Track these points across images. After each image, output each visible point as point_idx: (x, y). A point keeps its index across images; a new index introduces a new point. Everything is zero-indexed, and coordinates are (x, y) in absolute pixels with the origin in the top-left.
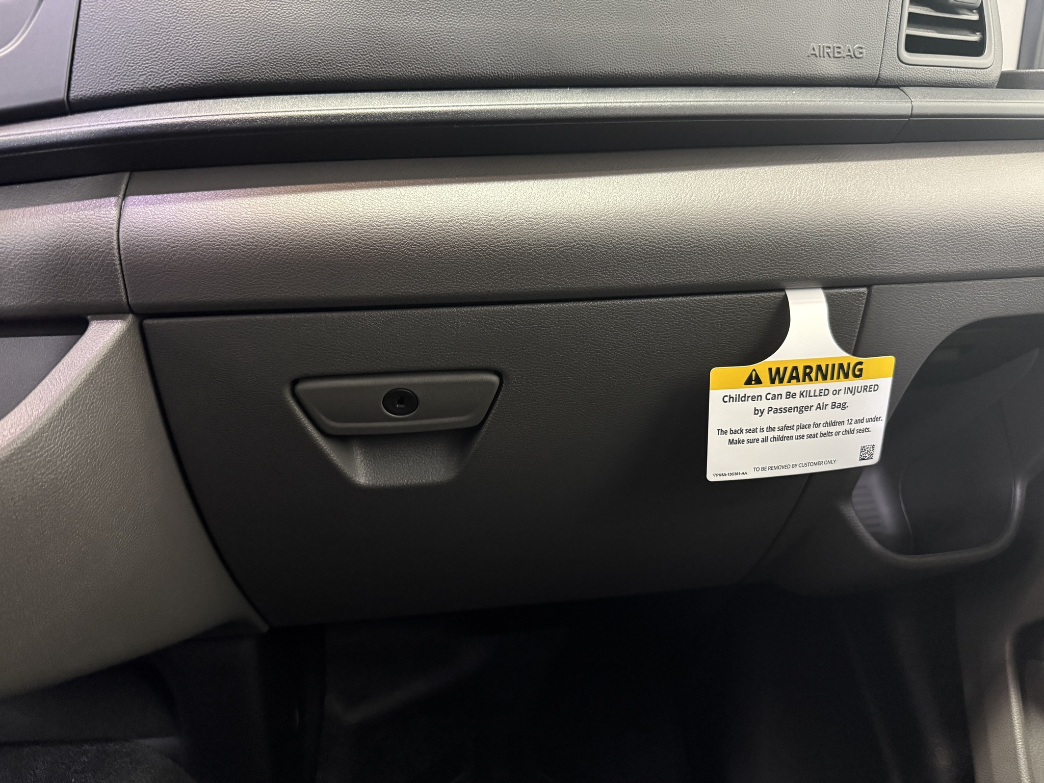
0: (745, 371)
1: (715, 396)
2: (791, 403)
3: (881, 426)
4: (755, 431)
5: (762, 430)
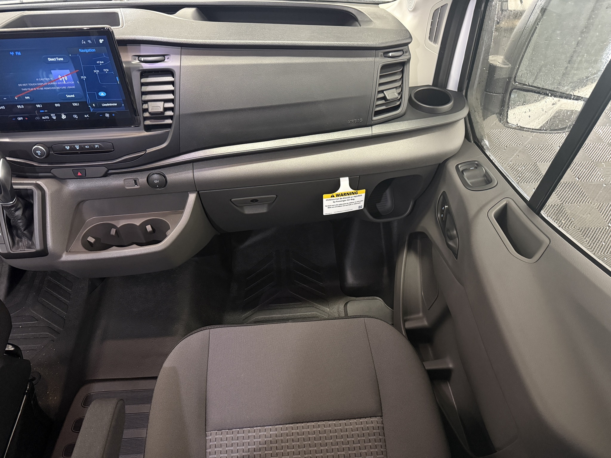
0: (331, 195)
1: (324, 200)
2: (341, 200)
3: (363, 202)
4: (334, 205)
5: (335, 205)
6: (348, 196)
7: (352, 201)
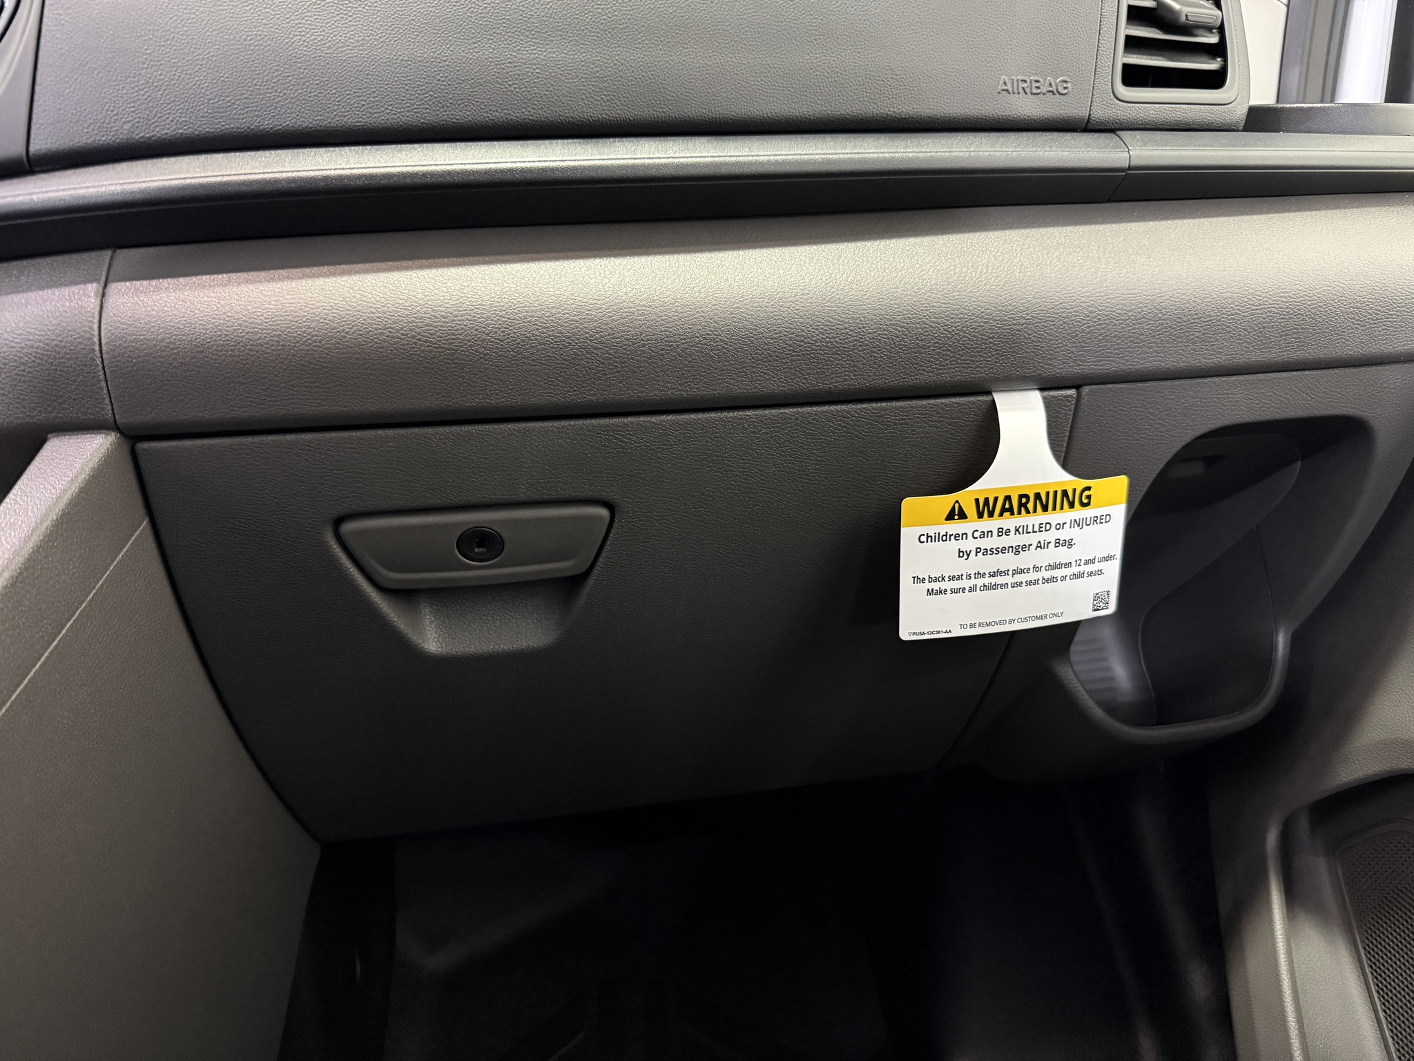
6: (1041, 518)
7: (1062, 554)
